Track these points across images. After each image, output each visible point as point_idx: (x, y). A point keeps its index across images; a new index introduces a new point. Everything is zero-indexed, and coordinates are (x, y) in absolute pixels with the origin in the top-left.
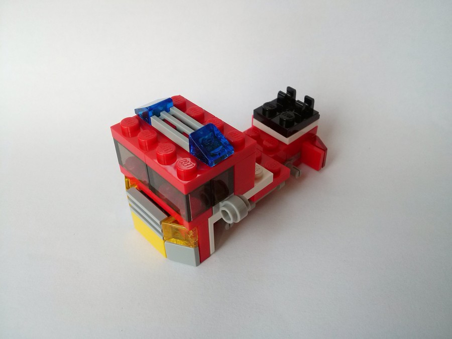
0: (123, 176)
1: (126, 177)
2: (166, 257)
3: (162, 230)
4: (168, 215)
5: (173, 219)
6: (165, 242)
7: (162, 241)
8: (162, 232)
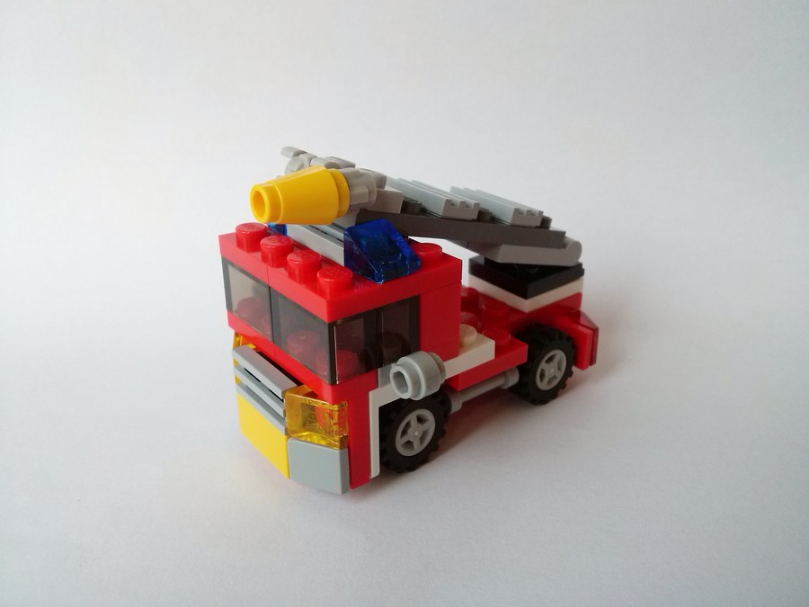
0: (232, 332)
1: (237, 335)
2: (289, 477)
3: (285, 412)
4: (299, 383)
5: (307, 389)
6: (289, 440)
7: (285, 437)
8: (285, 415)
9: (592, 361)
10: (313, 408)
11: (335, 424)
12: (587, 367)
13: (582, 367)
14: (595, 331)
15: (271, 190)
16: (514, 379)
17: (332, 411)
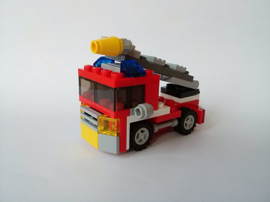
9: (203, 122)
10: (108, 122)
11: (115, 127)
12: (201, 124)
13: (199, 123)
14: (204, 111)
15: (98, 42)
16: (176, 123)
17: (114, 122)
